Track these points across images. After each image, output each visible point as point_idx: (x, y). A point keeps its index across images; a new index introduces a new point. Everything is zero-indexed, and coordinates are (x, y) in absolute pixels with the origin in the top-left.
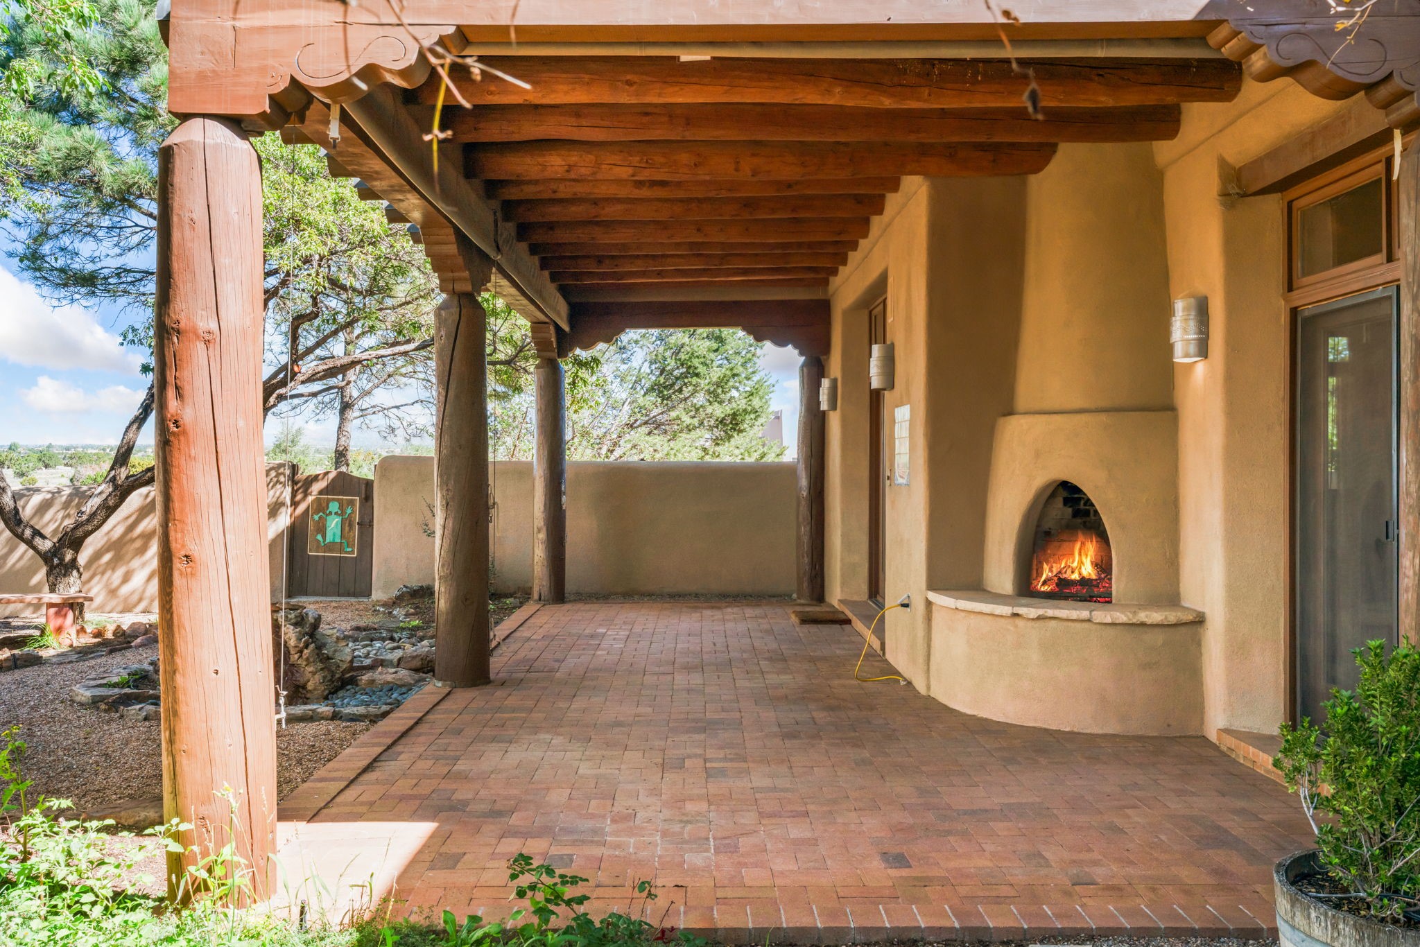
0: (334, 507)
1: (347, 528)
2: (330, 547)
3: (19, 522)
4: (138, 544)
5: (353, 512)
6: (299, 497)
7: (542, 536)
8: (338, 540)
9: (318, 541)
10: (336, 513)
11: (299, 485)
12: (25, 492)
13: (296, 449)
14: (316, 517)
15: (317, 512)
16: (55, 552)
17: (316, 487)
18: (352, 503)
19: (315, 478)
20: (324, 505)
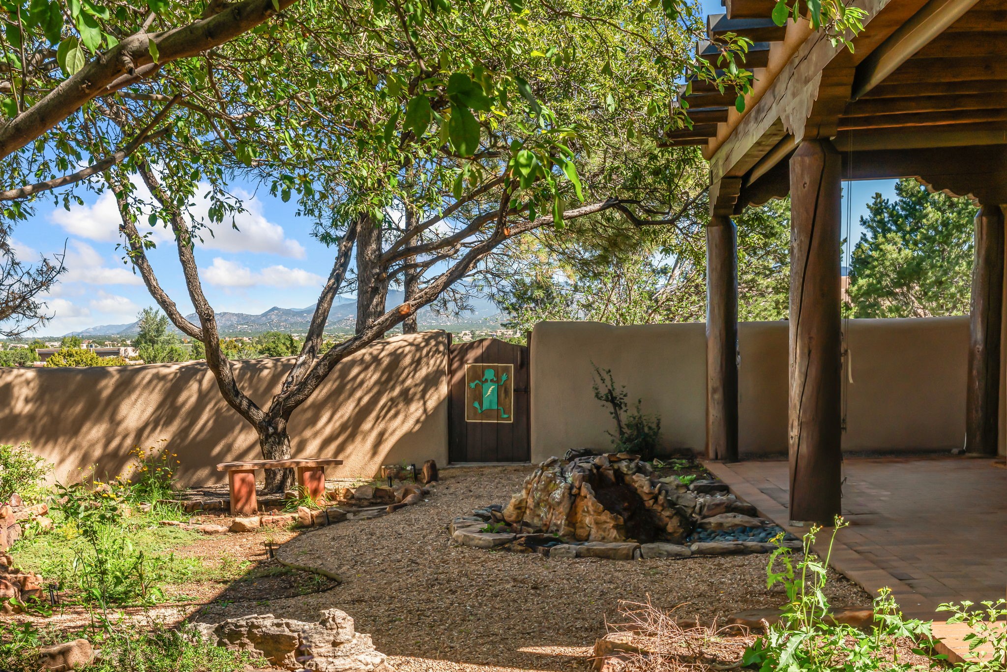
0: (489, 374)
1: (503, 395)
2: (486, 414)
3: (237, 393)
4: (309, 414)
5: (508, 378)
6: (455, 365)
7: (718, 396)
8: (495, 407)
9: (475, 408)
10: (492, 381)
11: (456, 353)
12: (199, 367)
13: (162, 338)
14: (473, 385)
15: (472, 380)
16: (269, 421)
17: (471, 355)
18: (506, 370)
19: (471, 346)
20: (480, 372)
